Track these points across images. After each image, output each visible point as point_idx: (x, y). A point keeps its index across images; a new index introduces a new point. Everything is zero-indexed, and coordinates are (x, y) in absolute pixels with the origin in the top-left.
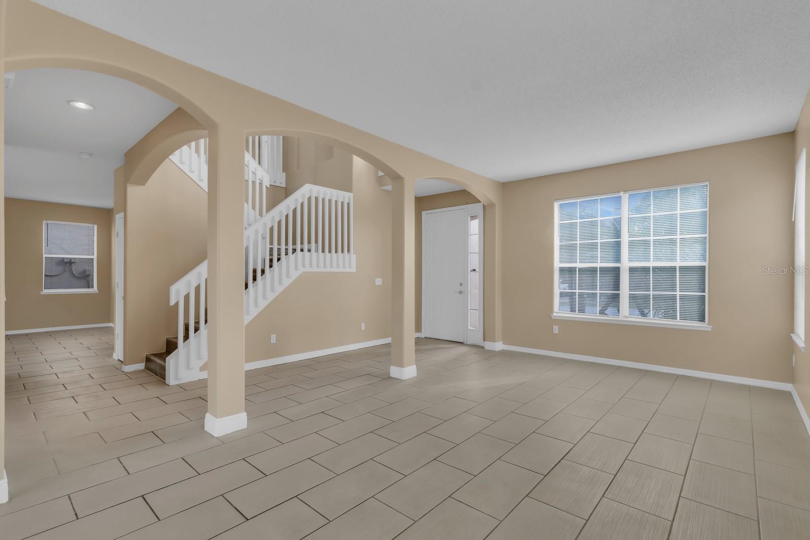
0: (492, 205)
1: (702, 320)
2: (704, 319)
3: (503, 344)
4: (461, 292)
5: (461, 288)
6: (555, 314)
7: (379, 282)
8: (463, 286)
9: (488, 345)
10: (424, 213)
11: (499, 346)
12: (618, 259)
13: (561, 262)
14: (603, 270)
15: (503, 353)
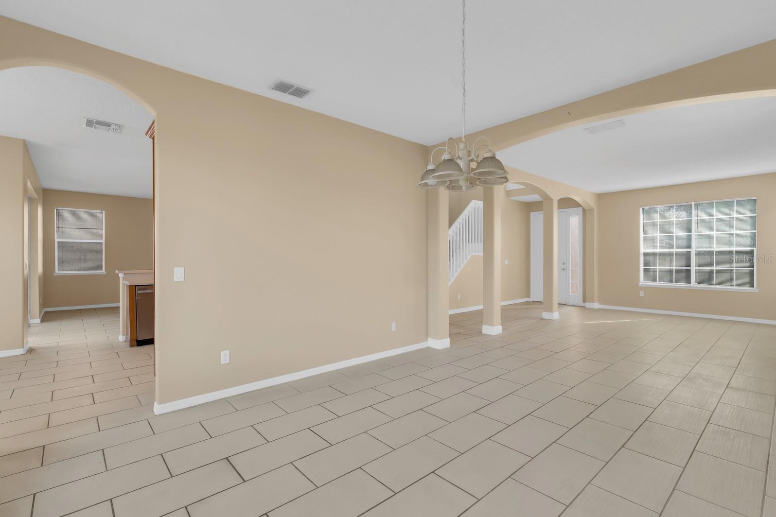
0: (592, 210)
1: (752, 285)
2: (753, 285)
3: (599, 304)
4: (563, 269)
5: (564, 267)
6: (641, 283)
7: (507, 262)
8: (565, 265)
9: (588, 305)
10: (532, 214)
11: (596, 305)
12: (689, 246)
13: (645, 248)
14: (677, 254)
15: (599, 310)
